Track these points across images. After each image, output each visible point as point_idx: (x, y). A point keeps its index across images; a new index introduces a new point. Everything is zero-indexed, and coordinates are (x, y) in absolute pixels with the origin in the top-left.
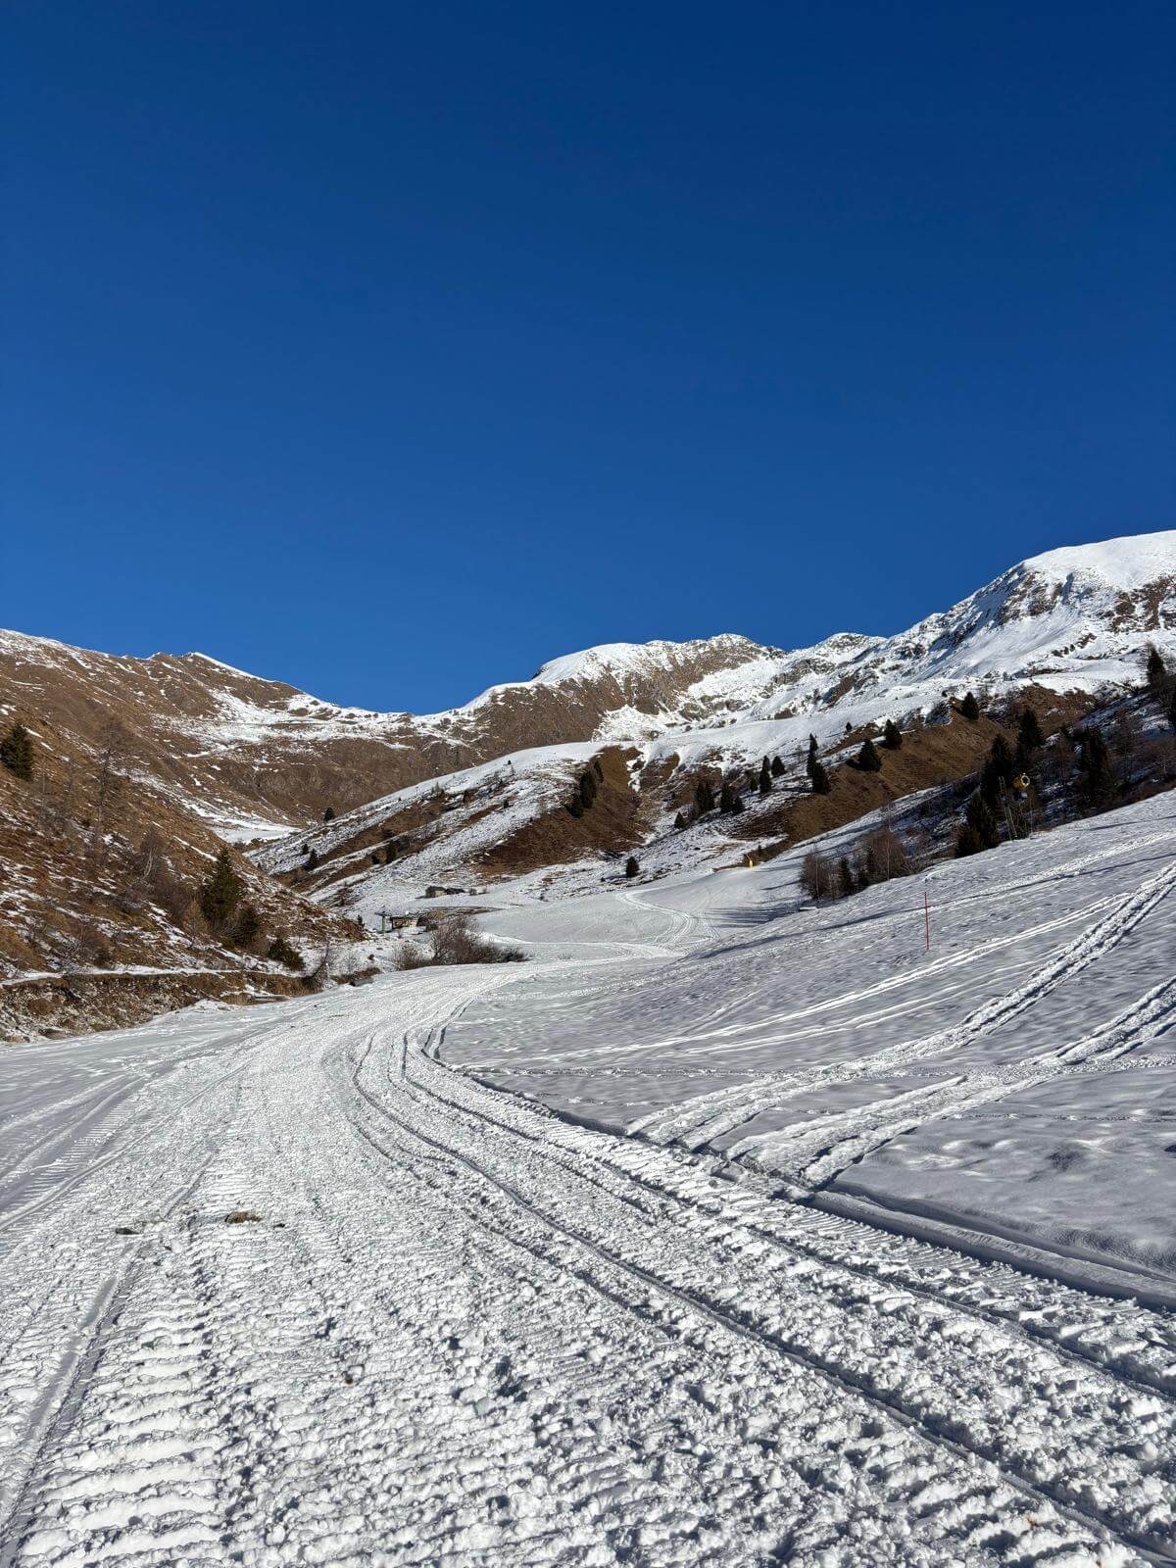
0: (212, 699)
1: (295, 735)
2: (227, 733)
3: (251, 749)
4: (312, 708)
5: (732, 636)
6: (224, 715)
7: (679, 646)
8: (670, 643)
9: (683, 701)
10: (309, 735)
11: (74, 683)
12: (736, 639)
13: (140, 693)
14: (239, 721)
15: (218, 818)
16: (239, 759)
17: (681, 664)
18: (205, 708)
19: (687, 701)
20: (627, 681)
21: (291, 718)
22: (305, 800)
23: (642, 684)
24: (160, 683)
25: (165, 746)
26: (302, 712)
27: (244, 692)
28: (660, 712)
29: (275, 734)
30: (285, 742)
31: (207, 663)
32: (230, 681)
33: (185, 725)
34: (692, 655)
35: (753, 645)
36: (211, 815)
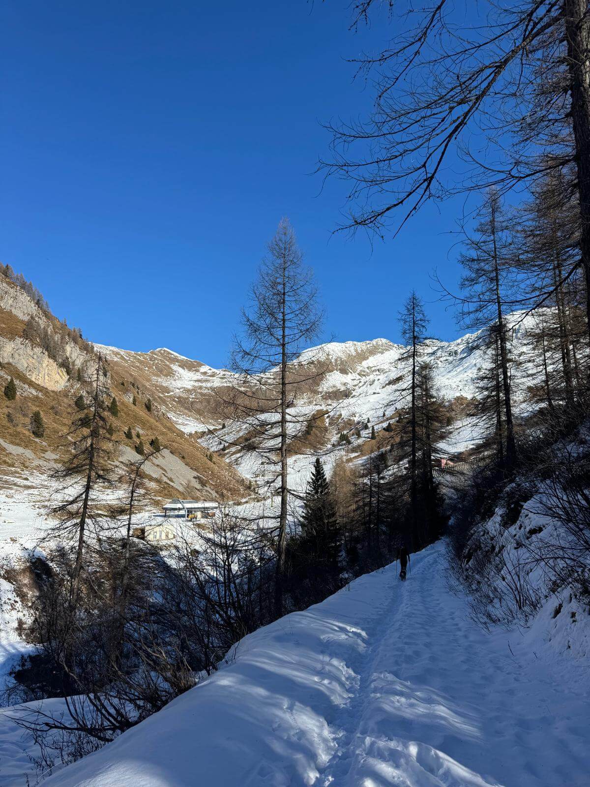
0: (172, 370)
1: (204, 385)
2: (179, 384)
3: (188, 391)
4: (209, 371)
5: (382, 339)
6: (177, 376)
7: (359, 343)
8: (355, 342)
9: (359, 368)
10: (209, 385)
11: (125, 367)
12: (384, 341)
13: (147, 368)
14: (183, 379)
15: (180, 421)
16: (184, 395)
17: (360, 352)
18: (170, 373)
19: (361, 369)
20: (336, 360)
21: (202, 377)
22: (209, 411)
23: (342, 362)
24: (153, 364)
25: (157, 390)
26: (205, 373)
27: (183, 365)
28: (349, 373)
29: (196, 384)
30: (201, 388)
31: (169, 353)
32: (178, 361)
33: (163, 381)
34: (364, 348)
35: (391, 343)
36: (178, 420)
